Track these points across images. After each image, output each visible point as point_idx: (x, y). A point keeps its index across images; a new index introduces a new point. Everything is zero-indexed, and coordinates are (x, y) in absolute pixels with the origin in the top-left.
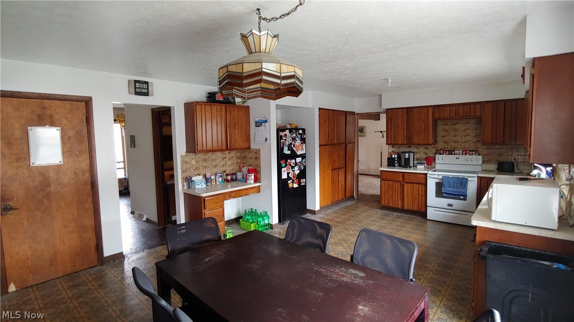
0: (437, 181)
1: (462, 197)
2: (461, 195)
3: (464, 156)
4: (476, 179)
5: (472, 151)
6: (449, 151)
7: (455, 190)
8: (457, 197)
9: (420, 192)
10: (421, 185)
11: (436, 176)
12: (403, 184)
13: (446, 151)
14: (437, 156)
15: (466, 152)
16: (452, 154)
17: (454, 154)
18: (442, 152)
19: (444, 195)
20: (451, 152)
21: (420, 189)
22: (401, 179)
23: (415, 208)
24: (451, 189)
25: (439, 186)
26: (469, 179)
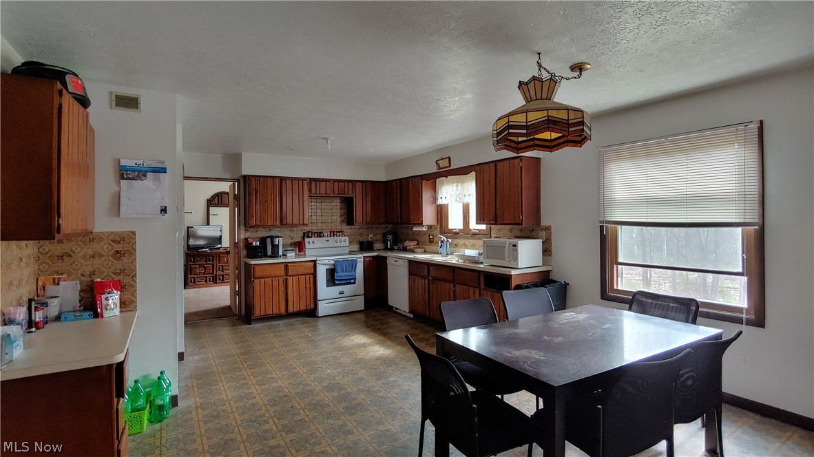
0: (327, 267)
1: (352, 281)
2: (352, 279)
3: (332, 238)
4: (362, 259)
5: (339, 232)
6: (317, 233)
7: (347, 274)
8: (348, 281)
9: (308, 286)
10: (308, 276)
11: (326, 262)
12: (287, 279)
13: (315, 233)
14: (307, 240)
15: (333, 233)
16: (320, 237)
17: (323, 236)
18: (310, 235)
19: (336, 282)
20: (320, 235)
21: (307, 280)
22: (283, 272)
23: (303, 308)
24: (344, 274)
25: (331, 273)
26: (358, 260)
